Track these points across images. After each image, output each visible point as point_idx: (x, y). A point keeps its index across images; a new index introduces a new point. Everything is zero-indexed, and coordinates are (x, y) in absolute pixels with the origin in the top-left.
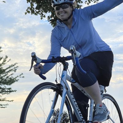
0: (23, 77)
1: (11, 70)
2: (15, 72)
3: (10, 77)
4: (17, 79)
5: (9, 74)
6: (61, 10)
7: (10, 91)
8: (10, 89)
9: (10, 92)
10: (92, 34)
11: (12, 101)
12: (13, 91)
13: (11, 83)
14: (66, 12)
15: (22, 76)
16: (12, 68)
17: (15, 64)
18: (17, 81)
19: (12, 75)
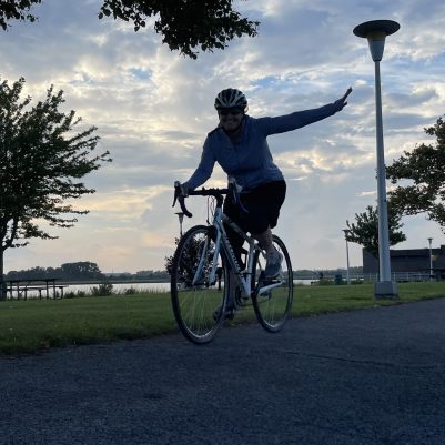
0: (110, 160)
1: (81, 144)
2: (92, 148)
3: (80, 159)
4: (96, 163)
5: (78, 152)
6: (230, 116)
7: (81, 190)
8: (80, 185)
9: (82, 192)
10: (264, 155)
11: (86, 212)
12: (87, 192)
13: (83, 174)
14: (236, 120)
15: (107, 158)
16: (83, 139)
17: (92, 130)
18: (96, 168)
19: (84, 154)
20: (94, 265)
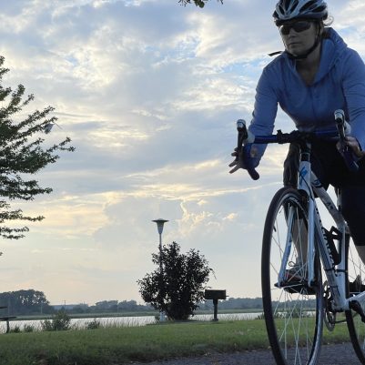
0: (72, 149)
1: (34, 129)
2: (47, 132)
3: (32, 149)
4: (53, 154)
7: (33, 190)
8: (32, 183)
9: (34, 192)
11: (40, 219)
12: (41, 191)
13: (36, 168)
17: (47, 111)
18: (53, 160)
19: (38, 142)
20: (40, 294)
